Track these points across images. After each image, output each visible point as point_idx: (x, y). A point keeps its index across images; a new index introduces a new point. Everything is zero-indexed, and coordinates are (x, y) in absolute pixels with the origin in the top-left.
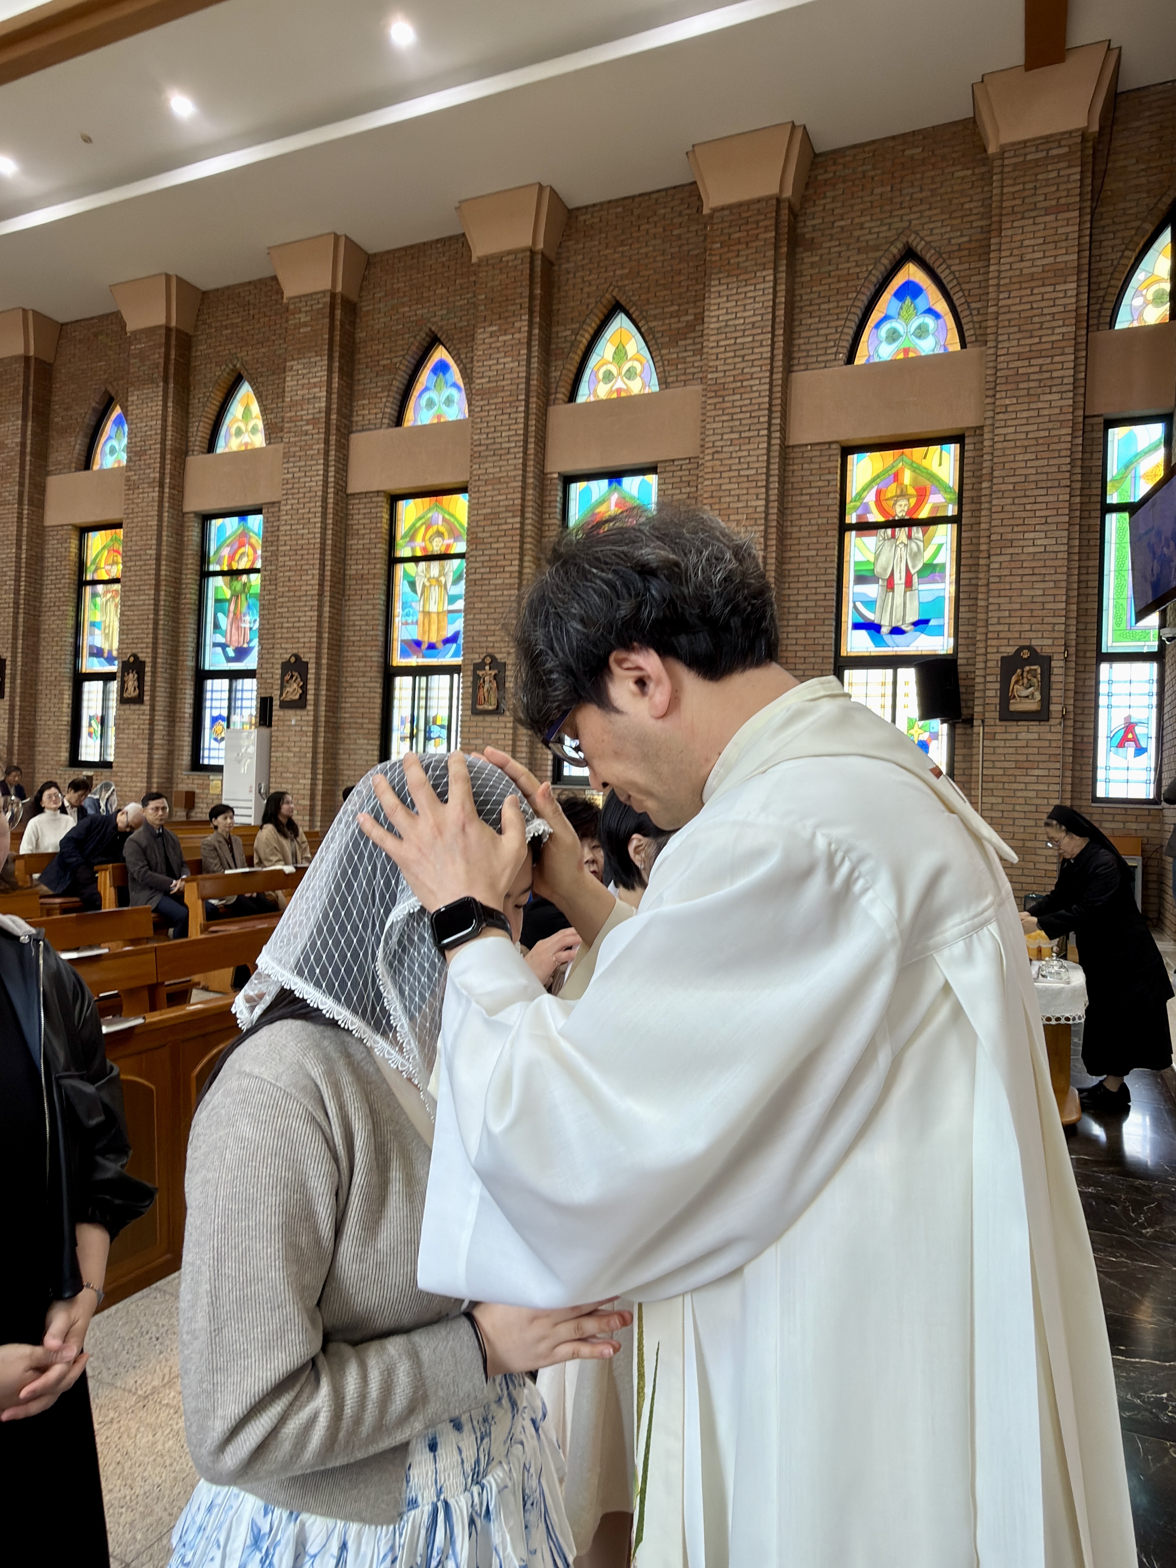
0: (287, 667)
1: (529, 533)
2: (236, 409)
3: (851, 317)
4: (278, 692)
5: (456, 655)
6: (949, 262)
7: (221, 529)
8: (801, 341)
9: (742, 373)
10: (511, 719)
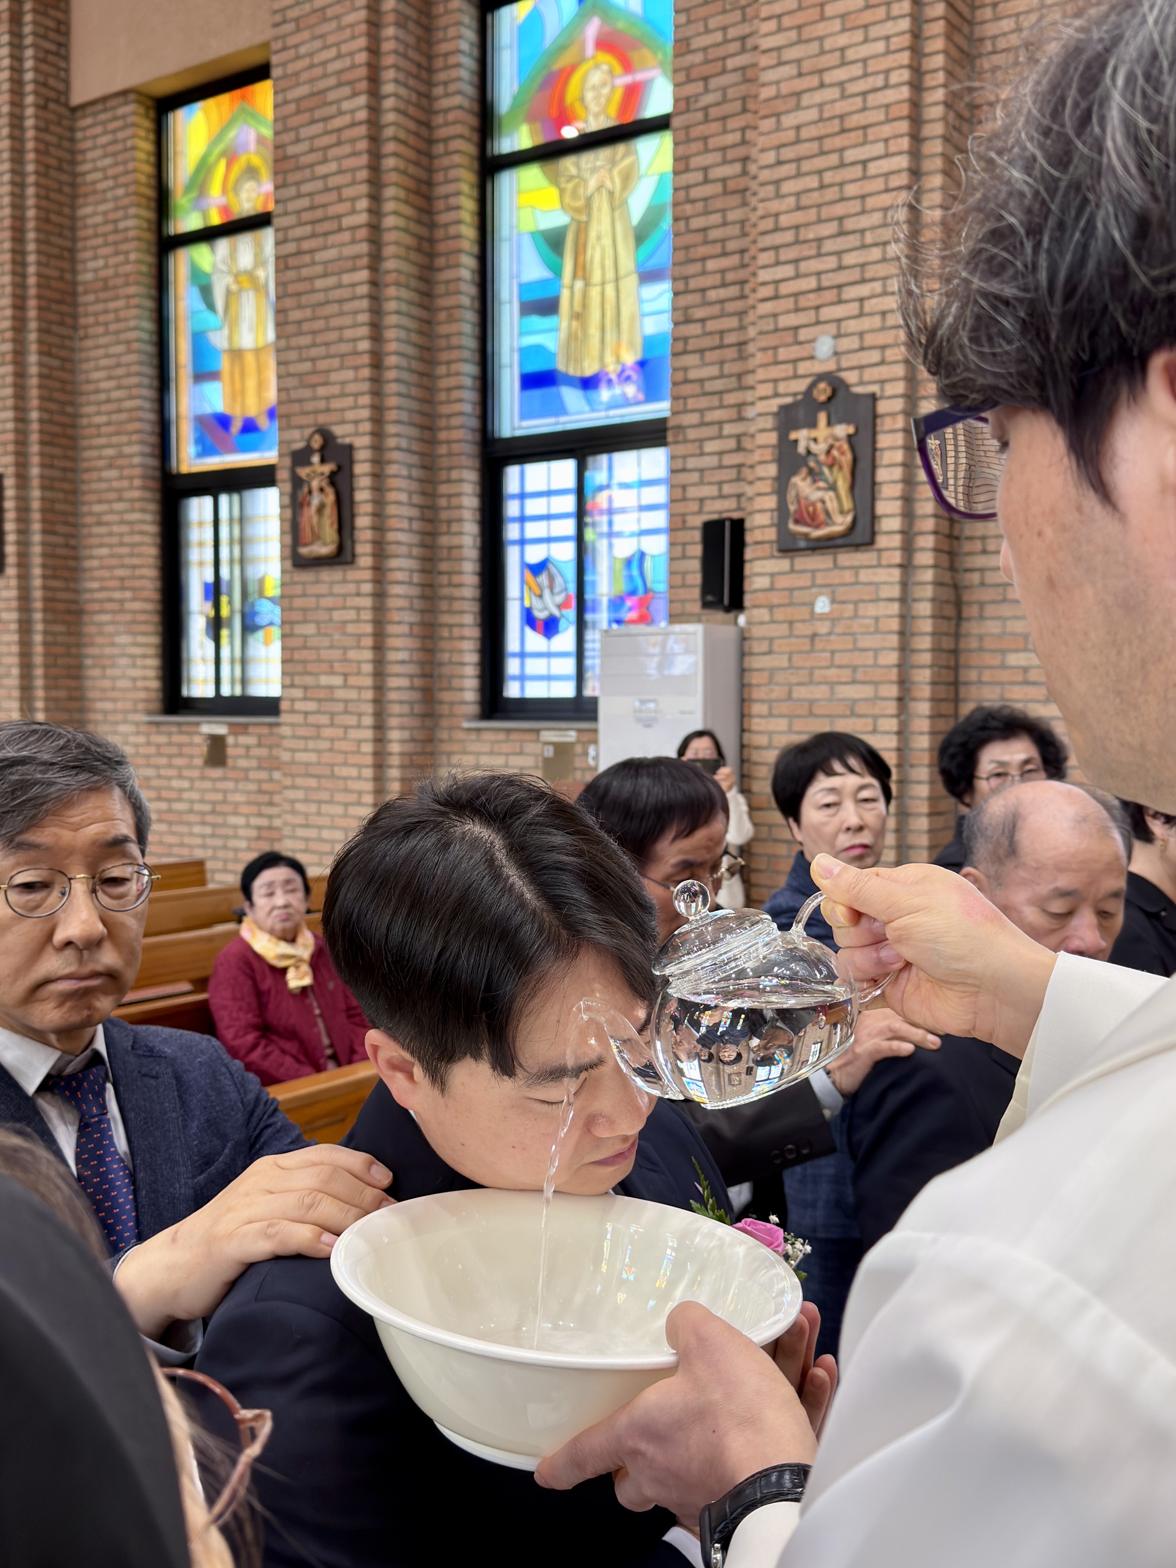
10: (368, 575)
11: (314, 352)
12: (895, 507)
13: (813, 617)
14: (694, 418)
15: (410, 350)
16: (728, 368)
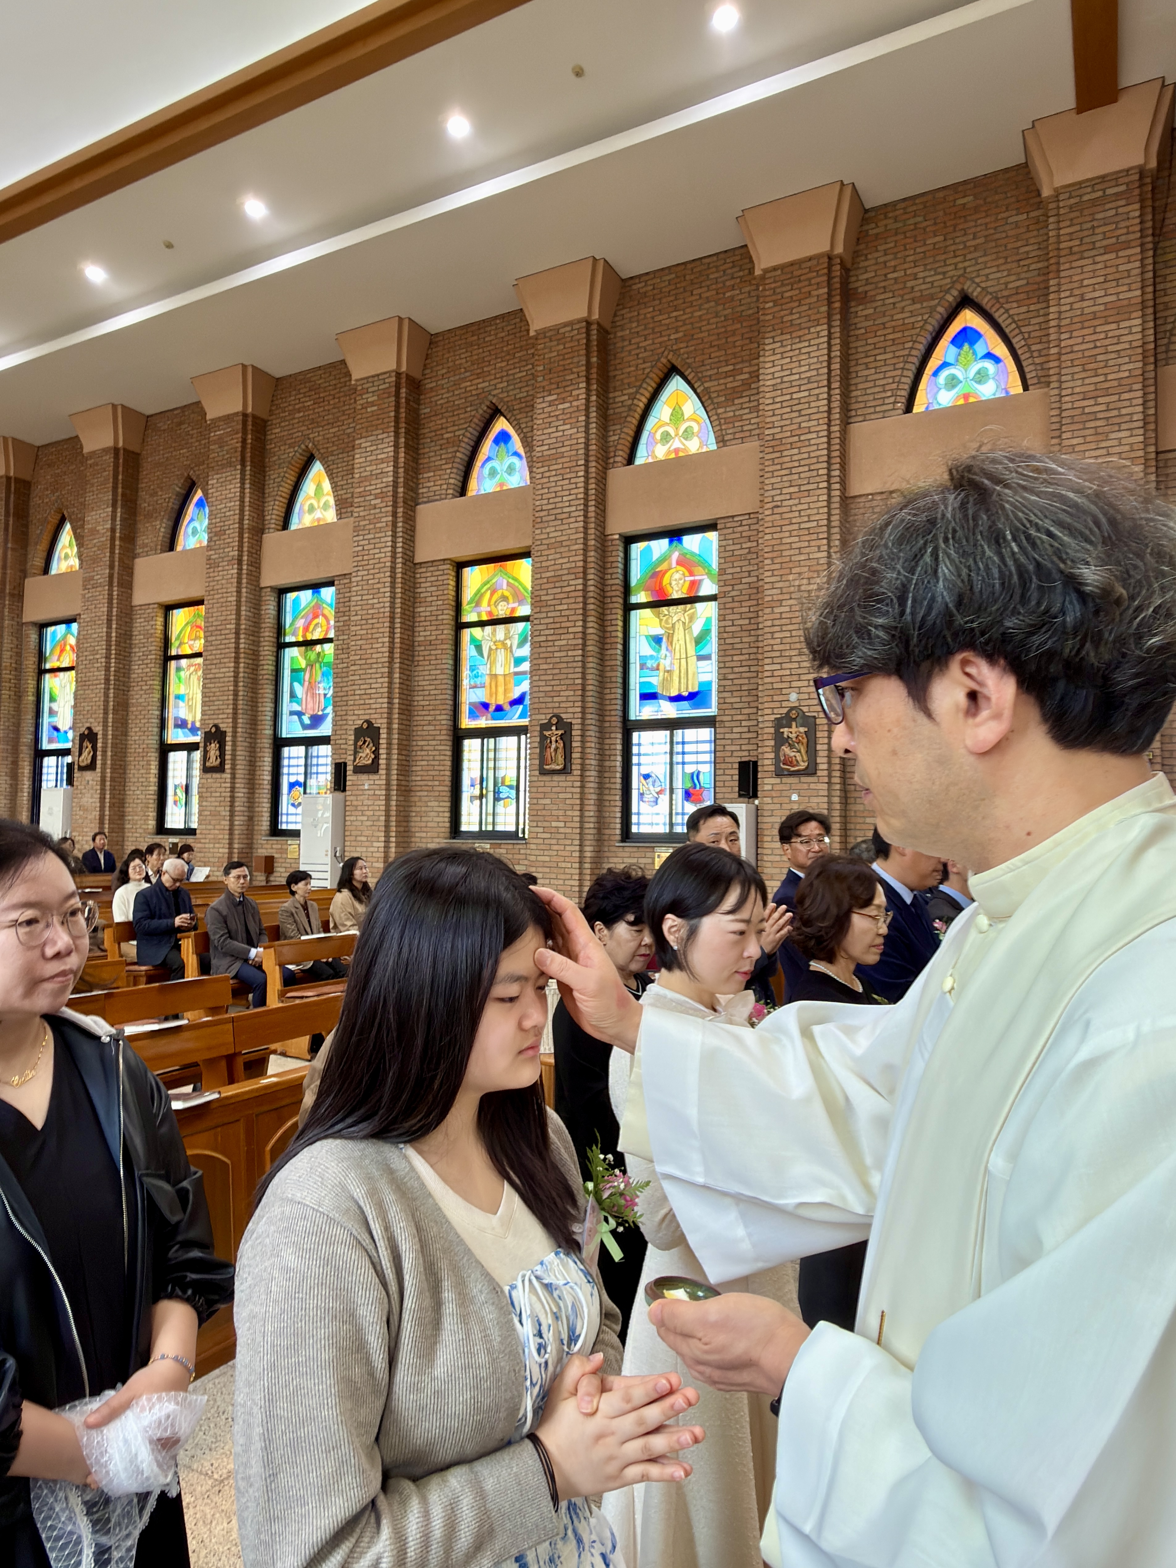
0: (359, 733)
1: (591, 594)
2: (309, 487)
3: (908, 366)
4: (352, 758)
5: (522, 716)
6: (1006, 306)
7: (296, 601)
8: (859, 393)
9: (800, 428)
10: (578, 778)
11: (553, 683)
12: (825, 760)
13: (791, 802)
14: (729, 718)
15: (596, 683)
16: (744, 699)
